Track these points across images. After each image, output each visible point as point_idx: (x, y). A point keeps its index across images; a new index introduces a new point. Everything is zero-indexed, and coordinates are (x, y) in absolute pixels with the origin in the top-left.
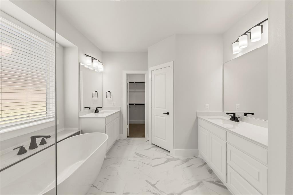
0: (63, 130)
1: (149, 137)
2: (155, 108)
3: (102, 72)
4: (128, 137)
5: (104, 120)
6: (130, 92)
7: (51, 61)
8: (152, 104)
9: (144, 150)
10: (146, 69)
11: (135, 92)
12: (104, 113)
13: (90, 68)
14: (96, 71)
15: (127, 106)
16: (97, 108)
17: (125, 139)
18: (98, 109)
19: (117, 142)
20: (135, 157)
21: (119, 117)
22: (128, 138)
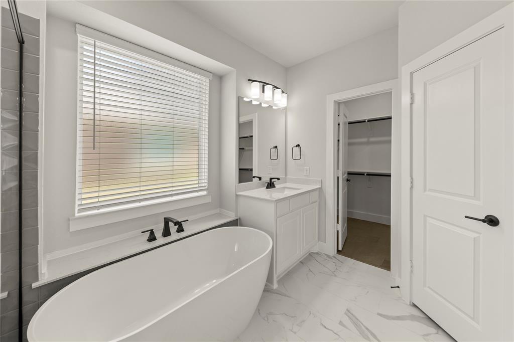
0: (219, 211)
1: (400, 276)
2: (425, 190)
3: (285, 109)
4: (339, 252)
5: (273, 206)
6: (350, 144)
7: (204, 103)
8: (414, 177)
9: (379, 314)
10: (395, 76)
11: (368, 143)
12: (286, 189)
13: (264, 105)
14: (274, 108)
15: (338, 178)
16: (271, 179)
17: (331, 255)
18: (273, 180)
19: (310, 256)
20: (344, 326)
21: (317, 203)
22: (340, 257)
